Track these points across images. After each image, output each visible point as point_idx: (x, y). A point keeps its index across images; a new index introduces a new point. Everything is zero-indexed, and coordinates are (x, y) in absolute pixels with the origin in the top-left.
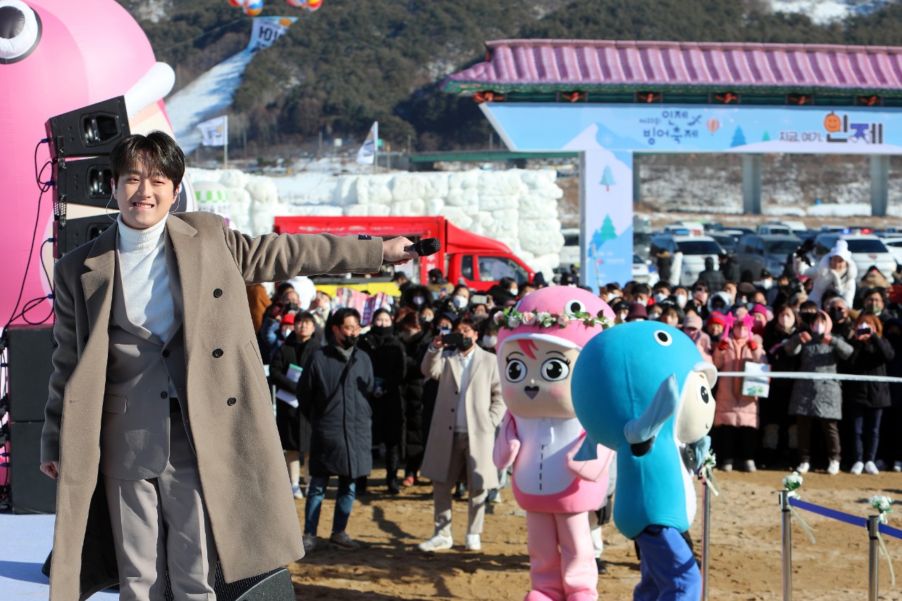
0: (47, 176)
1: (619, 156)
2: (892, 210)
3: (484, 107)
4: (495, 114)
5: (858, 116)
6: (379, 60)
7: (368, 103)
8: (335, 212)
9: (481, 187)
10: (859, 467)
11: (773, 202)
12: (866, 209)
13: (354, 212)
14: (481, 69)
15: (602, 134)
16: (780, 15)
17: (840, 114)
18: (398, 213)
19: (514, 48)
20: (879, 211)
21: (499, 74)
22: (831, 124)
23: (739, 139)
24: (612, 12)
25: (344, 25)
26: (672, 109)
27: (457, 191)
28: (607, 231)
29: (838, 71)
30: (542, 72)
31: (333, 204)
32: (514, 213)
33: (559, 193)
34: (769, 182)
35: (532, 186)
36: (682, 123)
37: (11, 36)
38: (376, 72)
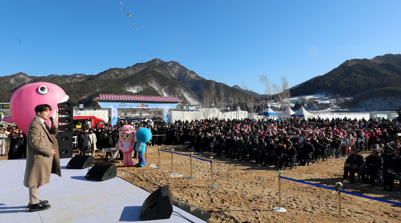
0: (58, 111)
1: (116, 109)
2: (142, 115)
3: (98, 102)
4: (100, 103)
5: (145, 104)
6: (76, 96)
7: (74, 101)
8: (77, 116)
9: (98, 112)
10: (155, 145)
11: (128, 114)
12: (139, 115)
13: (80, 116)
14: (98, 98)
15: (114, 106)
16: (129, 92)
17: (143, 104)
18: (86, 116)
19: (102, 95)
20: (141, 115)
21: (100, 98)
22: (142, 105)
23: (131, 107)
24: (108, 91)
25: (70, 91)
26: (123, 103)
27: (94, 113)
28: (114, 118)
29: (143, 99)
30: (106, 98)
31: (77, 115)
32: (102, 116)
33: (108, 113)
34: (127, 112)
35: (105, 112)
36: (124, 105)
37: (44, 91)
38: (75, 97)
